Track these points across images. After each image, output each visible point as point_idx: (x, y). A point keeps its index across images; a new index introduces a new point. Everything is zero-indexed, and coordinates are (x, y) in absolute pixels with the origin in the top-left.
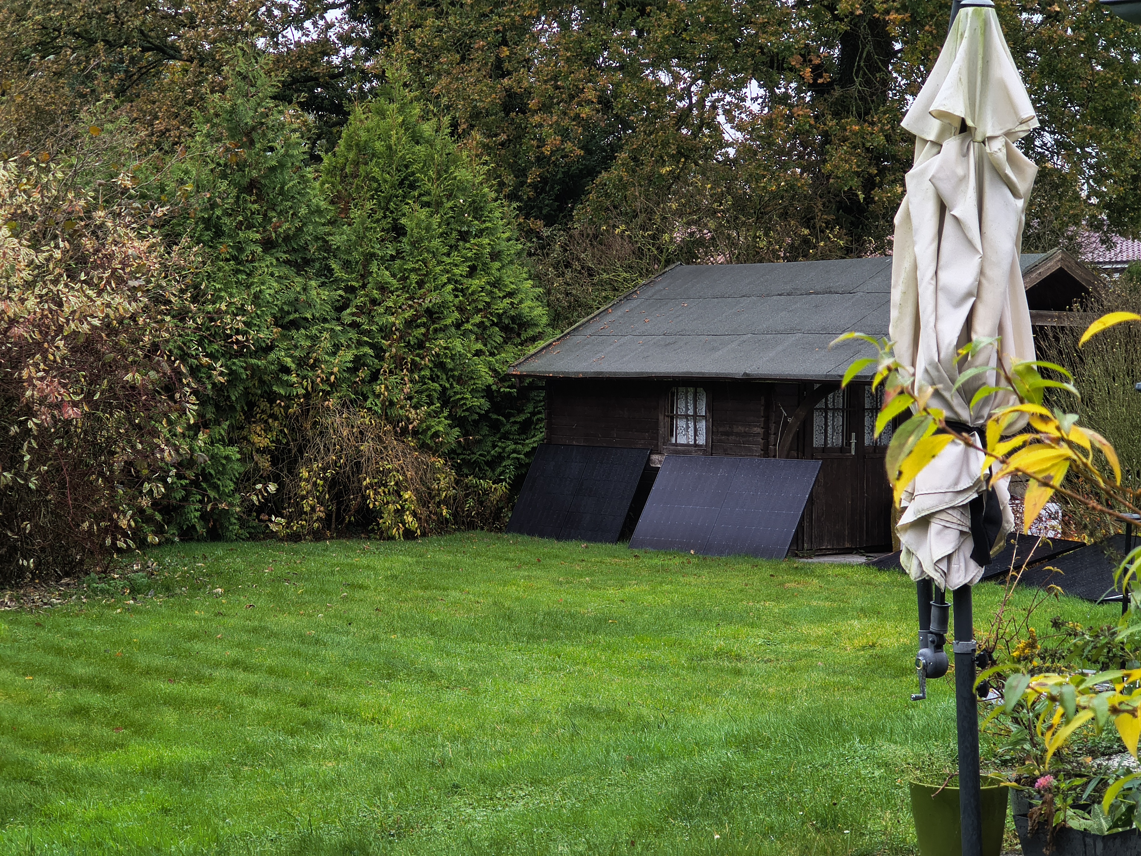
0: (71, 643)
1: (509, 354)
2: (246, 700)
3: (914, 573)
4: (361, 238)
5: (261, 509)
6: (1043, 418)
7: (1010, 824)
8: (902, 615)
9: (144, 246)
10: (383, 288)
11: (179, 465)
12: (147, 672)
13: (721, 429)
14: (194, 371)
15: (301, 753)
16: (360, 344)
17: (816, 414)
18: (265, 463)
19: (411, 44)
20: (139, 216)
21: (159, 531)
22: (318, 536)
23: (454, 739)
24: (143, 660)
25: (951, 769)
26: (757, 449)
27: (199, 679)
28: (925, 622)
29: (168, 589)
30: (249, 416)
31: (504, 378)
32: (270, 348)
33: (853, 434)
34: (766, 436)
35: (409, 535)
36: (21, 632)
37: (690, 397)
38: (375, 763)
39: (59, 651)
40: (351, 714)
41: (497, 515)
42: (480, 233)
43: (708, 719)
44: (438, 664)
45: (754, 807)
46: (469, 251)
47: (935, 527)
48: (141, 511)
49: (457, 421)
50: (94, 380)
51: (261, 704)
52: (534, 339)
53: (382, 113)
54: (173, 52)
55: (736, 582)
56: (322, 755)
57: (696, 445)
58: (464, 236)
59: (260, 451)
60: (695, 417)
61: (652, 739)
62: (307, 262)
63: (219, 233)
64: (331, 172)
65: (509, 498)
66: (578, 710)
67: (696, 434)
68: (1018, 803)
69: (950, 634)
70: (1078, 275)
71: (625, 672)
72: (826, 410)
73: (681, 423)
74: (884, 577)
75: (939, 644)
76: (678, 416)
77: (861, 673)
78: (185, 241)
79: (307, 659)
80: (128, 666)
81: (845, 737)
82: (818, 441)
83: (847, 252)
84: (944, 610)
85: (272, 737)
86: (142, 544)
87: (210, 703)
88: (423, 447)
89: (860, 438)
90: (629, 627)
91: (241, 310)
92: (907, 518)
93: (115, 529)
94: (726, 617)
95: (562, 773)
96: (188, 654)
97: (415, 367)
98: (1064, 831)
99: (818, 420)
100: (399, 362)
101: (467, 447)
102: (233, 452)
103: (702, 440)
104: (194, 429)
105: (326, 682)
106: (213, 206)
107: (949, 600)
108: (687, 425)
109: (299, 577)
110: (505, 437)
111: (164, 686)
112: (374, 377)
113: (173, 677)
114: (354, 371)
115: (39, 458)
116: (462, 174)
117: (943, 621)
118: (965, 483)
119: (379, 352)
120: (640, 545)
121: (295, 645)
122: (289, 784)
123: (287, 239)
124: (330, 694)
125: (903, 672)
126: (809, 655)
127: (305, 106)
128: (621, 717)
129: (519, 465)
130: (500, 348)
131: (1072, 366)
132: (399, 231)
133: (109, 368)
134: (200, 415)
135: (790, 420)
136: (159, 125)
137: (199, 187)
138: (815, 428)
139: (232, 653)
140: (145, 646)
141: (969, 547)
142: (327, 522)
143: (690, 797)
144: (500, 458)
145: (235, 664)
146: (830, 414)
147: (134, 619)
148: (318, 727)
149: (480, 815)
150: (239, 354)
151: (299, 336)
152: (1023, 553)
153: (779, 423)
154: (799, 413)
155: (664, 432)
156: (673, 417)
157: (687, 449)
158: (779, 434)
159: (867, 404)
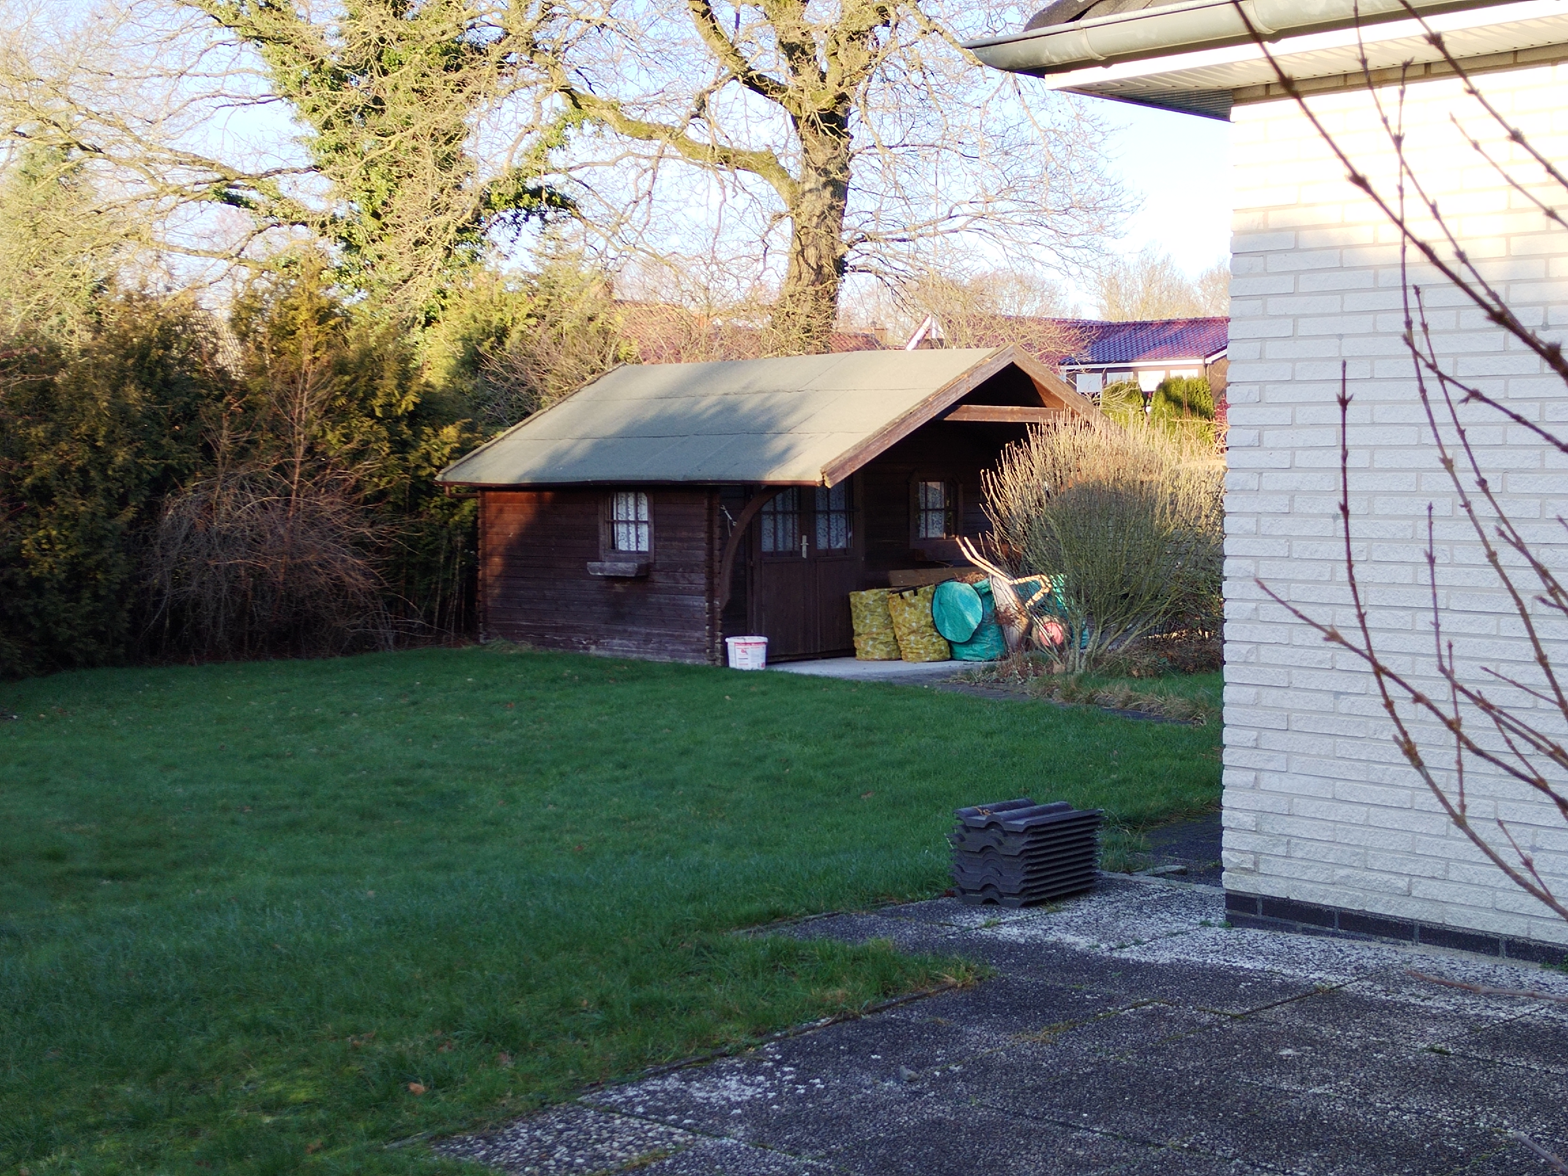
13: (664, 535)
17: (764, 517)
26: (703, 554)
33: (804, 538)
34: (710, 541)
37: (631, 501)
57: (638, 552)
60: (637, 522)
67: (637, 542)
70: (1029, 369)
72: (774, 513)
73: (621, 529)
76: (618, 522)
82: (767, 544)
89: (812, 541)
103: (644, 547)
108: (628, 530)
135: (734, 524)
138: (765, 532)
146: (779, 517)
153: (723, 527)
154: (746, 516)
155: (604, 538)
156: (612, 523)
157: (629, 556)
158: (724, 538)
159: (821, 505)
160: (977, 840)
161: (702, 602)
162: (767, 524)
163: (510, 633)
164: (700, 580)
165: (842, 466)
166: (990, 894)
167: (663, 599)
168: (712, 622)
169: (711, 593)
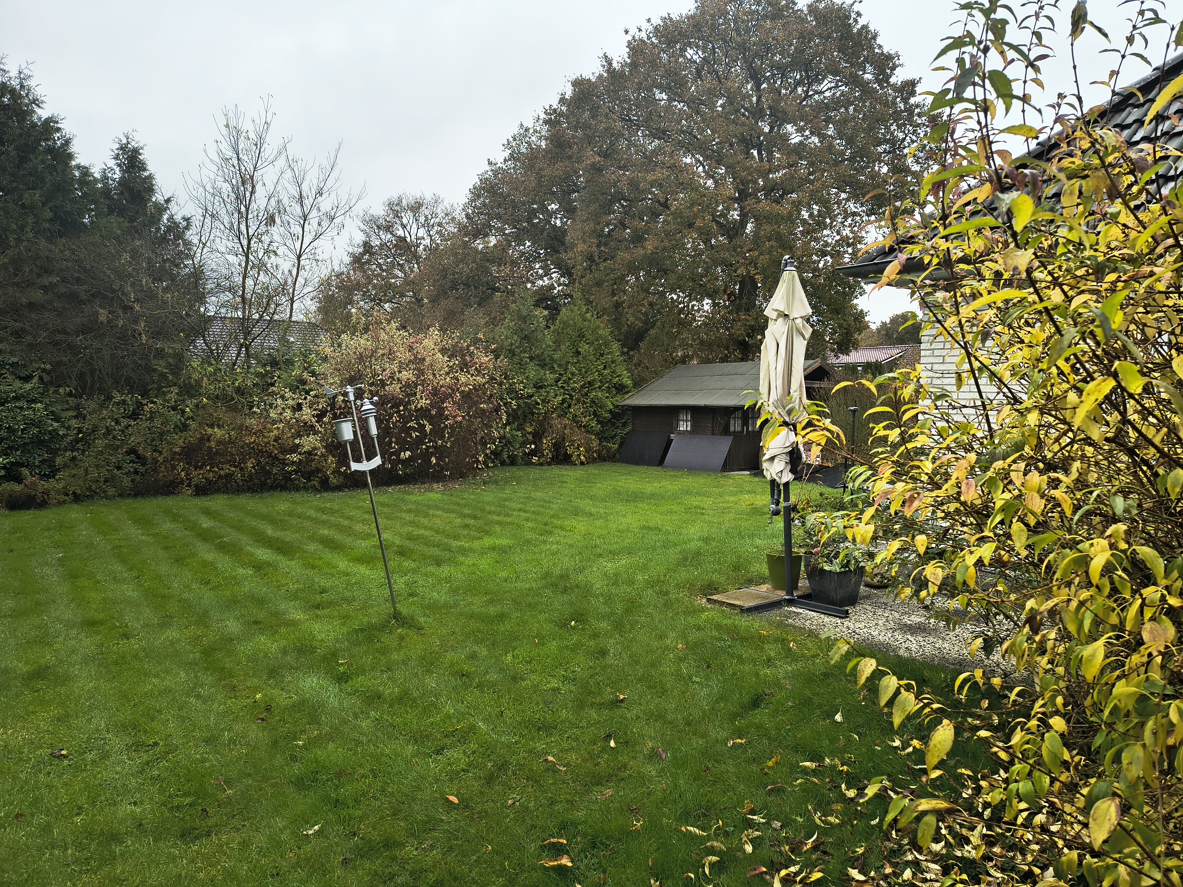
0: (463, 502)
1: (618, 398)
2: (525, 523)
3: (769, 478)
4: (564, 356)
5: (529, 454)
6: (819, 421)
7: (803, 568)
8: (763, 493)
9: (487, 359)
10: (573, 374)
11: (499, 438)
12: (490, 512)
13: (696, 425)
14: (505, 404)
15: (545, 542)
16: (564, 394)
17: (731, 417)
18: (530, 437)
19: (581, 283)
20: (486, 348)
21: (493, 462)
22: (549, 464)
23: (599, 537)
24: (488, 508)
25: (781, 548)
26: (710, 432)
27: (508, 515)
28: (772, 496)
29: (496, 482)
30: (524, 421)
31: (616, 407)
32: (532, 396)
33: (745, 426)
34: (713, 427)
35: (582, 463)
36: (445, 497)
37: (685, 413)
38: (571, 546)
39: (459, 505)
40: (562, 528)
41: (614, 456)
42: (608, 353)
43: (692, 531)
44: (593, 510)
45: (709, 563)
46: (603, 360)
47: (776, 460)
48: (486, 455)
49: (599, 422)
50: (470, 408)
51: (530, 524)
52: (627, 393)
53: (572, 311)
54: (498, 290)
55: (702, 481)
56: (552, 543)
57: (687, 431)
58: (602, 355)
59: (529, 433)
60: (687, 421)
61: (671, 537)
62: (545, 365)
63: (514, 354)
64: (553, 332)
65: (618, 450)
66: (644, 527)
67: (687, 427)
68: (806, 561)
69: (781, 500)
70: (826, 368)
71: (661, 513)
72: (736, 418)
73: (681, 423)
74: (757, 479)
75: (777, 503)
77: (748, 514)
78: (502, 357)
79: (546, 508)
80: (483, 510)
81: (743, 537)
82: (732, 429)
83: (742, 360)
84: (780, 491)
85: (534, 536)
86: (487, 466)
87: (512, 523)
88: (588, 432)
89: (748, 428)
90: (663, 497)
91: (522, 382)
92: (766, 457)
93: (478, 461)
94: (698, 494)
95: (639, 550)
96: (504, 506)
97: (584, 403)
98: (822, 570)
100: (578, 400)
101: (602, 432)
102: (519, 433)
103: (689, 429)
104: (505, 425)
105: (553, 516)
106: (512, 344)
107: (782, 487)
108: (684, 423)
109: (543, 479)
110: (617, 428)
111: (495, 518)
112: (570, 406)
113: (499, 514)
114: (562, 404)
115: (451, 435)
116: (601, 332)
117: (779, 495)
118: (788, 444)
119: (571, 397)
120: (667, 467)
121: (542, 503)
122: (541, 553)
123: (538, 356)
124: (555, 521)
125: (764, 514)
126: (729, 508)
127: (545, 308)
128: (660, 530)
129: (622, 438)
130: (615, 395)
131: (825, 402)
132: (578, 353)
133: (476, 403)
134: (507, 420)
135: (722, 421)
136: (493, 315)
137: (507, 338)
138: (731, 424)
139: (519, 506)
140: (489, 503)
141: (789, 467)
142: (552, 459)
143: (686, 559)
144: (615, 435)
145: (520, 510)
147: (485, 493)
148: (551, 533)
149: (609, 565)
150: (521, 398)
151: (543, 392)
152: (808, 470)
153: (717, 422)
154: (725, 418)
155: (675, 426)
156: (678, 421)
157: (684, 432)
158: (718, 426)
159: (751, 415)
162: (732, 422)
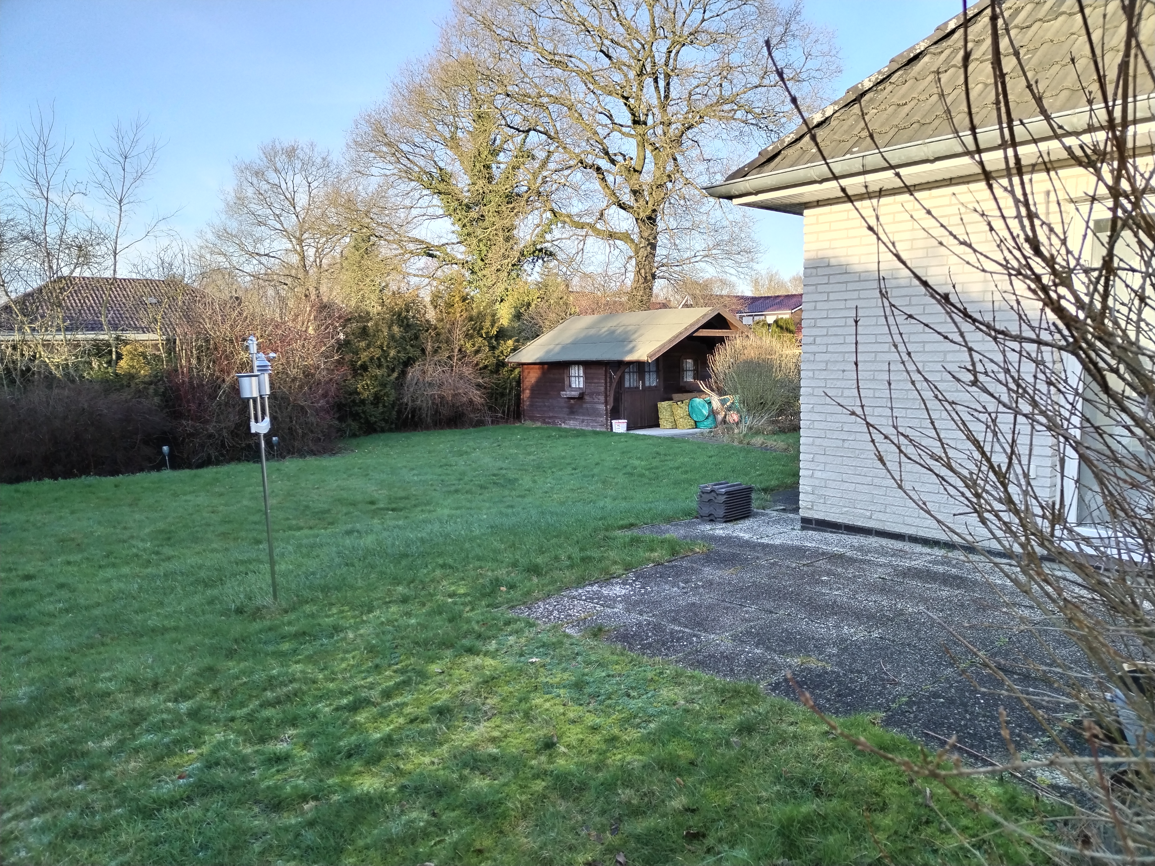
13: (589, 381)
17: (626, 373)
26: (602, 388)
33: (641, 382)
34: (606, 383)
37: (576, 368)
57: (580, 388)
60: (579, 377)
67: (579, 384)
72: (630, 372)
73: (573, 379)
76: (572, 376)
82: (627, 385)
89: (644, 383)
99: (627, 377)
103: (581, 386)
108: (576, 380)
135: (615, 377)
138: (626, 380)
142: (433, 422)
146: (631, 374)
153: (611, 378)
154: (619, 373)
155: (567, 383)
156: (569, 377)
157: (576, 389)
158: (611, 382)
159: (647, 369)
160: (706, 497)
161: (602, 407)
163: (533, 419)
164: (602, 398)
165: (654, 354)
166: (712, 517)
167: (588, 406)
168: (606, 414)
169: (606, 403)
